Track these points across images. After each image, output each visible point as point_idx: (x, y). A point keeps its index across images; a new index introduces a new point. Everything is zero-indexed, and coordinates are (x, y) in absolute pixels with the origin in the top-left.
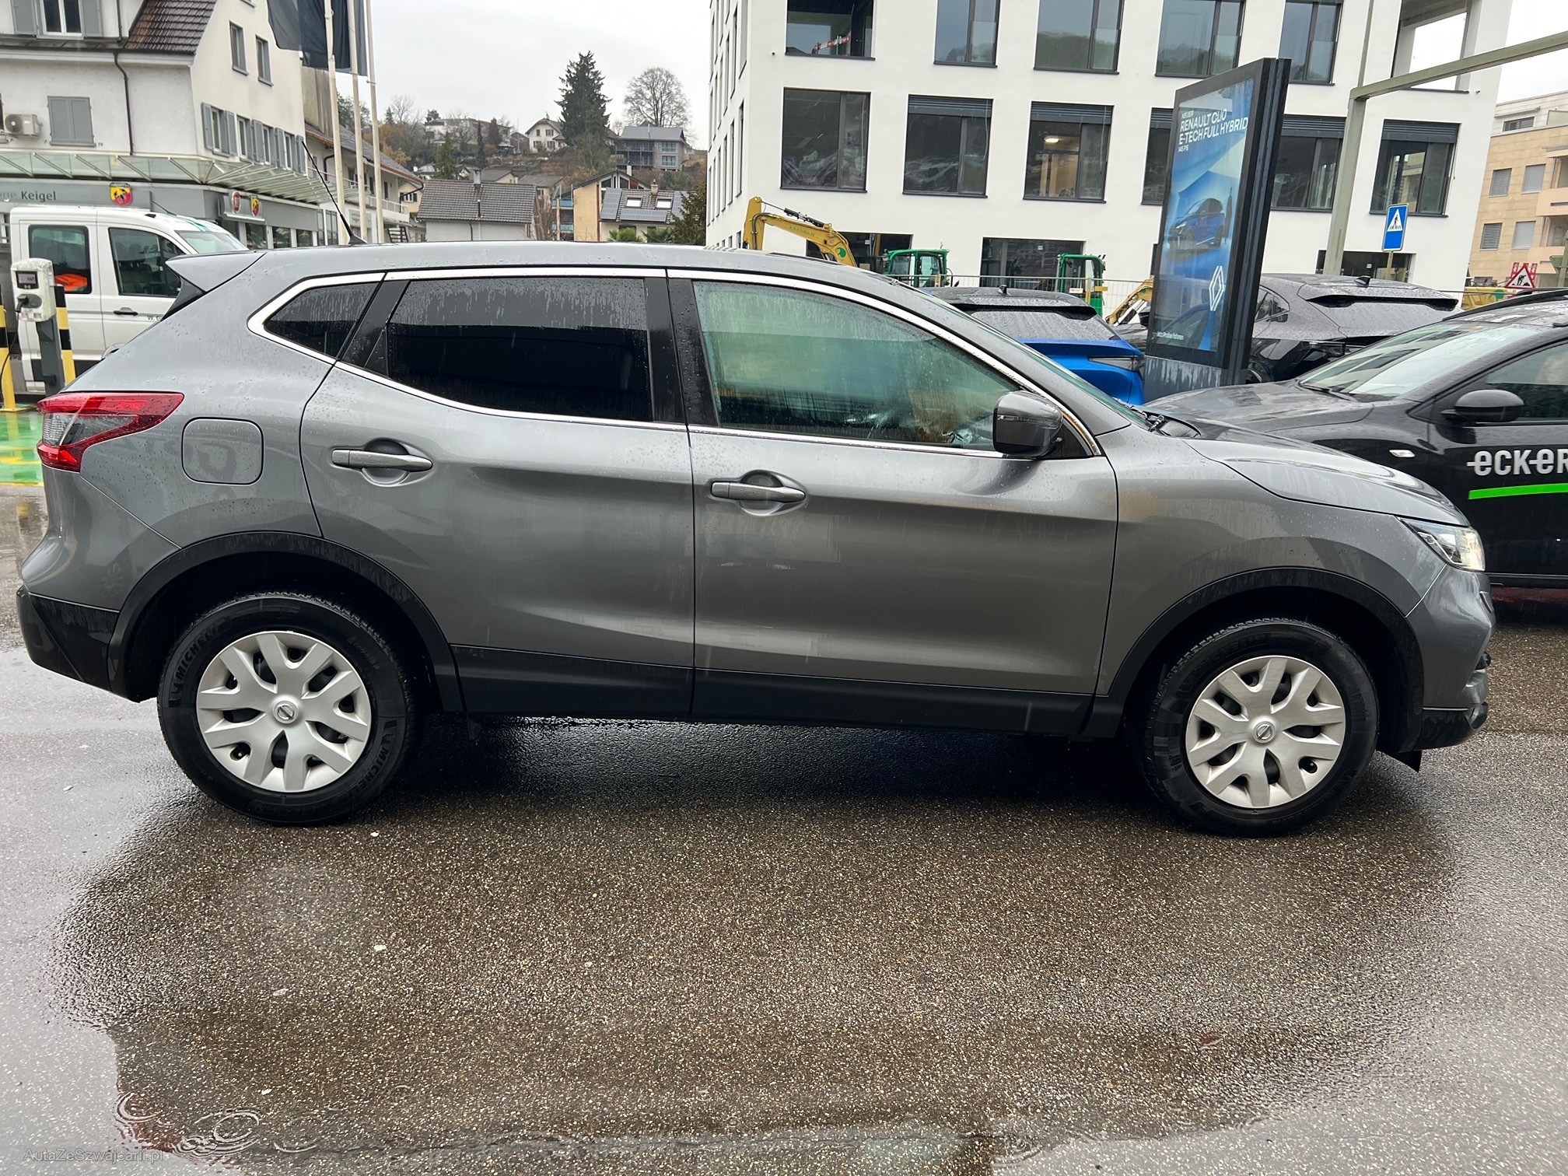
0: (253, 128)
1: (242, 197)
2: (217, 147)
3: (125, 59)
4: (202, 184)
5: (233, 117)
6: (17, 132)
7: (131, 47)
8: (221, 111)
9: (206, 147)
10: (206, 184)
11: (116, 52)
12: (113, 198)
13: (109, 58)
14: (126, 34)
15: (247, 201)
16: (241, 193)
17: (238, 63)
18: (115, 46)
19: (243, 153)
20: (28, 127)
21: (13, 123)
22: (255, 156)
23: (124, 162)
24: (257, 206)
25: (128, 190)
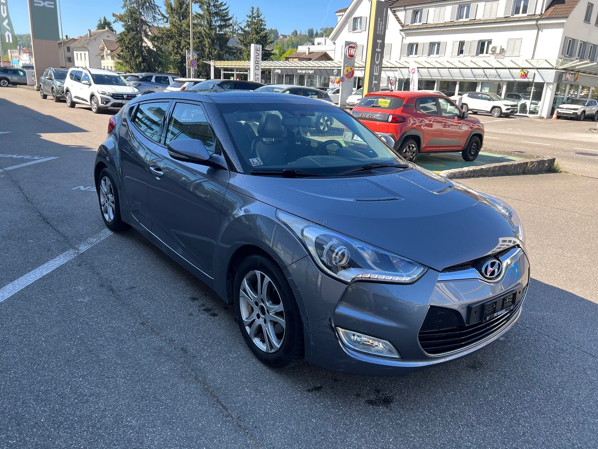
0: (586, 46)
1: (572, 74)
2: (567, 54)
3: (540, 22)
4: (556, 69)
5: (578, 41)
6: (494, 52)
7: (543, 17)
8: (573, 39)
9: (562, 54)
10: (558, 69)
11: (537, 20)
12: (520, 75)
13: (534, 23)
14: (543, 12)
15: (573, 75)
16: (571, 72)
17: (587, 19)
18: (538, 17)
19: (579, 56)
20: (498, 51)
21: (493, 49)
22: (583, 57)
23: (528, 62)
24: (578, 77)
25: (526, 73)
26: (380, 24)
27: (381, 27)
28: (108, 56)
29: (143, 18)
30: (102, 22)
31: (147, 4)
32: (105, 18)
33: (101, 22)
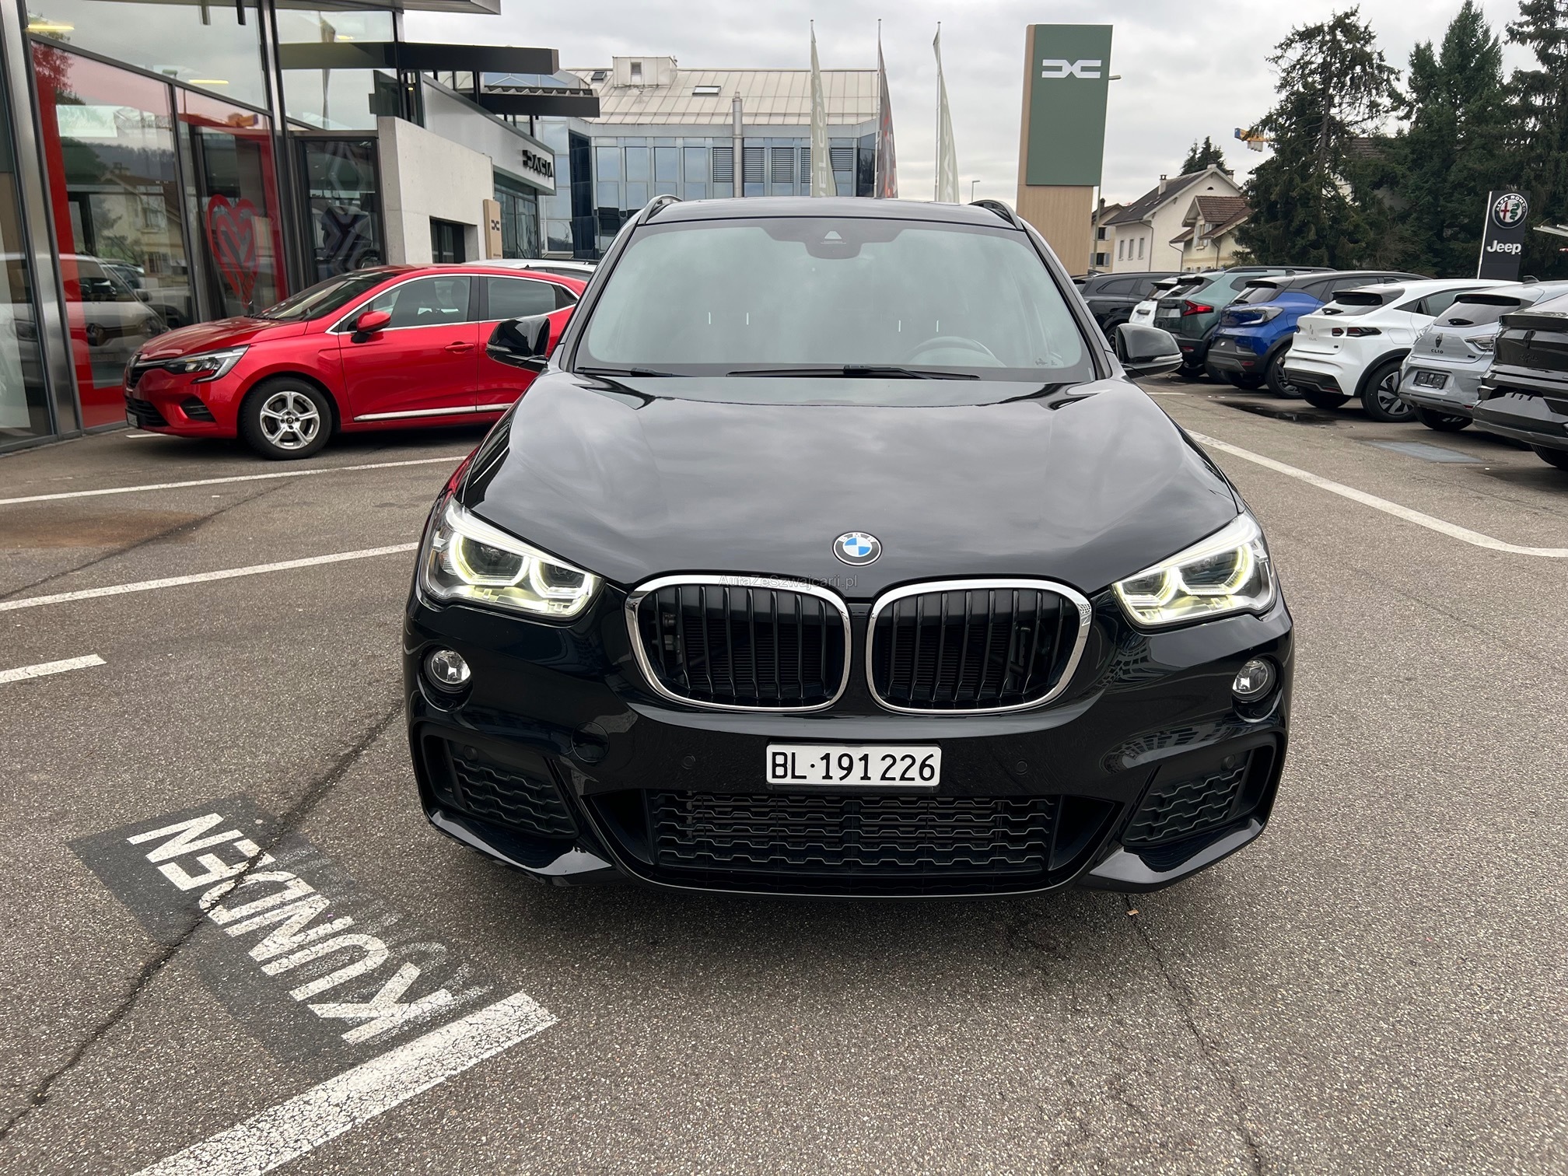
28: (1205, 241)
29: (1333, 111)
30: (1198, 152)
31: (1358, 69)
32: (1208, 139)
33: (1195, 154)
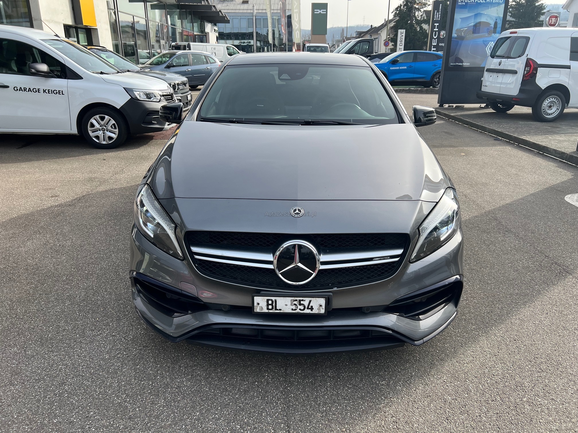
26: (436, 14)
27: (437, 15)
